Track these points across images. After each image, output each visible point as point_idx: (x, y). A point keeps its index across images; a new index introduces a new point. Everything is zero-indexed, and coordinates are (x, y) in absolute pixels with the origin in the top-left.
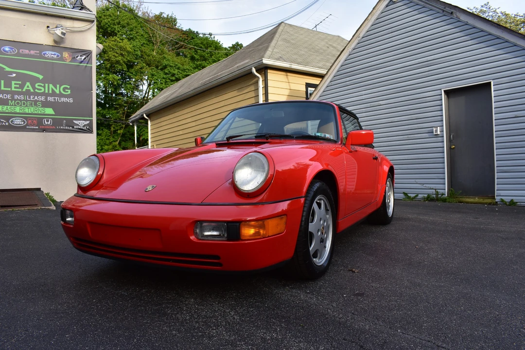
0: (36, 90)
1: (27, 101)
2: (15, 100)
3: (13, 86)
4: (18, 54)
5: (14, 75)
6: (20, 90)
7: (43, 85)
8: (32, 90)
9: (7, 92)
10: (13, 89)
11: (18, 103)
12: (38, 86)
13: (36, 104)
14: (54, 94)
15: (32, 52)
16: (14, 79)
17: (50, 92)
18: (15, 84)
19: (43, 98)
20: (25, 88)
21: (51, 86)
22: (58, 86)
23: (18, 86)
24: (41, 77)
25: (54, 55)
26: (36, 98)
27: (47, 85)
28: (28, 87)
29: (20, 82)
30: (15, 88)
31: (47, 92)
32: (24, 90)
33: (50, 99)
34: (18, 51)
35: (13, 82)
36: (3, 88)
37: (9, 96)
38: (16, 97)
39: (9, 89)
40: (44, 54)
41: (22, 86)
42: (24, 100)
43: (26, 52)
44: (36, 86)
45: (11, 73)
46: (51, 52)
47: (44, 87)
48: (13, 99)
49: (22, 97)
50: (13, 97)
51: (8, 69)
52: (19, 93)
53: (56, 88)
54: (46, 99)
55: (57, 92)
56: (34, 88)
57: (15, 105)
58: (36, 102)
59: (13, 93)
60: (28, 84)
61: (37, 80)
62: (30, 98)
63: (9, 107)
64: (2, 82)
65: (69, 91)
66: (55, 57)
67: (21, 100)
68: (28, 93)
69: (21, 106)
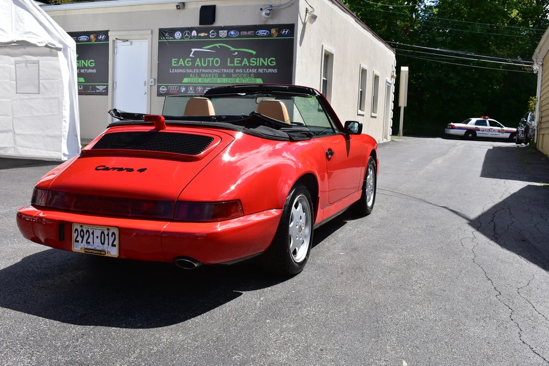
0: (251, 64)
1: (244, 73)
2: (236, 73)
3: (236, 62)
4: (240, 36)
5: (237, 53)
6: (240, 65)
7: (255, 59)
8: (248, 65)
9: (231, 68)
10: (235, 65)
11: (238, 76)
12: (253, 60)
13: (250, 76)
14: (263, 66)
15: (249, 33)
16: (237, 56)
17: (261, 65)
18: (237, 60)
19: (255, 71)
20: (244, 63)
21: (261, 59)
22: (266, 59)
23: (238, 62)
24: (254, 53)
25: (265, 32)
26: (250, 71)
27: (258, 59)
28: (245, 62)
29: (240, 59)
30: (237, 63)
31: (258, 65)
32: (243, 65)
33: (261, 71)
34: (240, 33)
35: (236, 59)
36: (229, 65)
37: (232, 71)
38: (237, 70)
39: (233, 65)
40: (257, 33)
41: (241, 62)
42: (242, 73)
43: (245, 33)
44: (251, 61)
45: (234, 52)
46: (262, 31)
47: (256, 61)
48: (235, 72)
49: (241, 71)
50: (235, 71)
51: (232, 49)
52: (239, 68)
53: (265, 61)
54: (257, 71)
55: (266, 64)
56: (249, 62)
57: (236, 78)
58: (250, 73)
59: (235, 68)
60: (245, 59)
61: (251, 55)
62: (246, 71)
63: (232, 79)
64: (229, 59)
65: (275, 62)
66: (265, 34)
67: (240, 73)
68: (245, 67)
69: (240, 78)
